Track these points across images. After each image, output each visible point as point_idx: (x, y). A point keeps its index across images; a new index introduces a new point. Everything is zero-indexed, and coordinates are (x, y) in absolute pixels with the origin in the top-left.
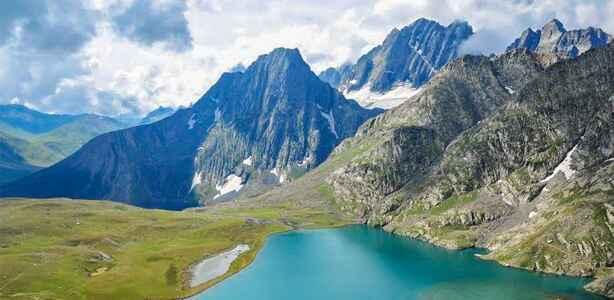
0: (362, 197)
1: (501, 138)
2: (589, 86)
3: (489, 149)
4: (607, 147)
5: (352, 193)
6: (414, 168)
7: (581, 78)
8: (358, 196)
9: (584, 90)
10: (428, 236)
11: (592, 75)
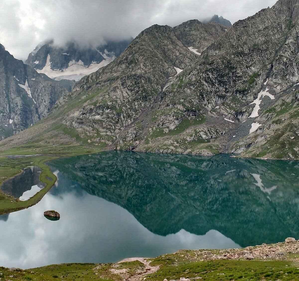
0: (105, 130)
1: (211, 76)
2: (267, 35)
3: (203, 85)
4: (293, 75)
5: (94, 129)
6: (143, 105)
7: (259, 31)
8: (101, 129)
9: (264, 39)
10: (180, 150)
11: (267, 28)
